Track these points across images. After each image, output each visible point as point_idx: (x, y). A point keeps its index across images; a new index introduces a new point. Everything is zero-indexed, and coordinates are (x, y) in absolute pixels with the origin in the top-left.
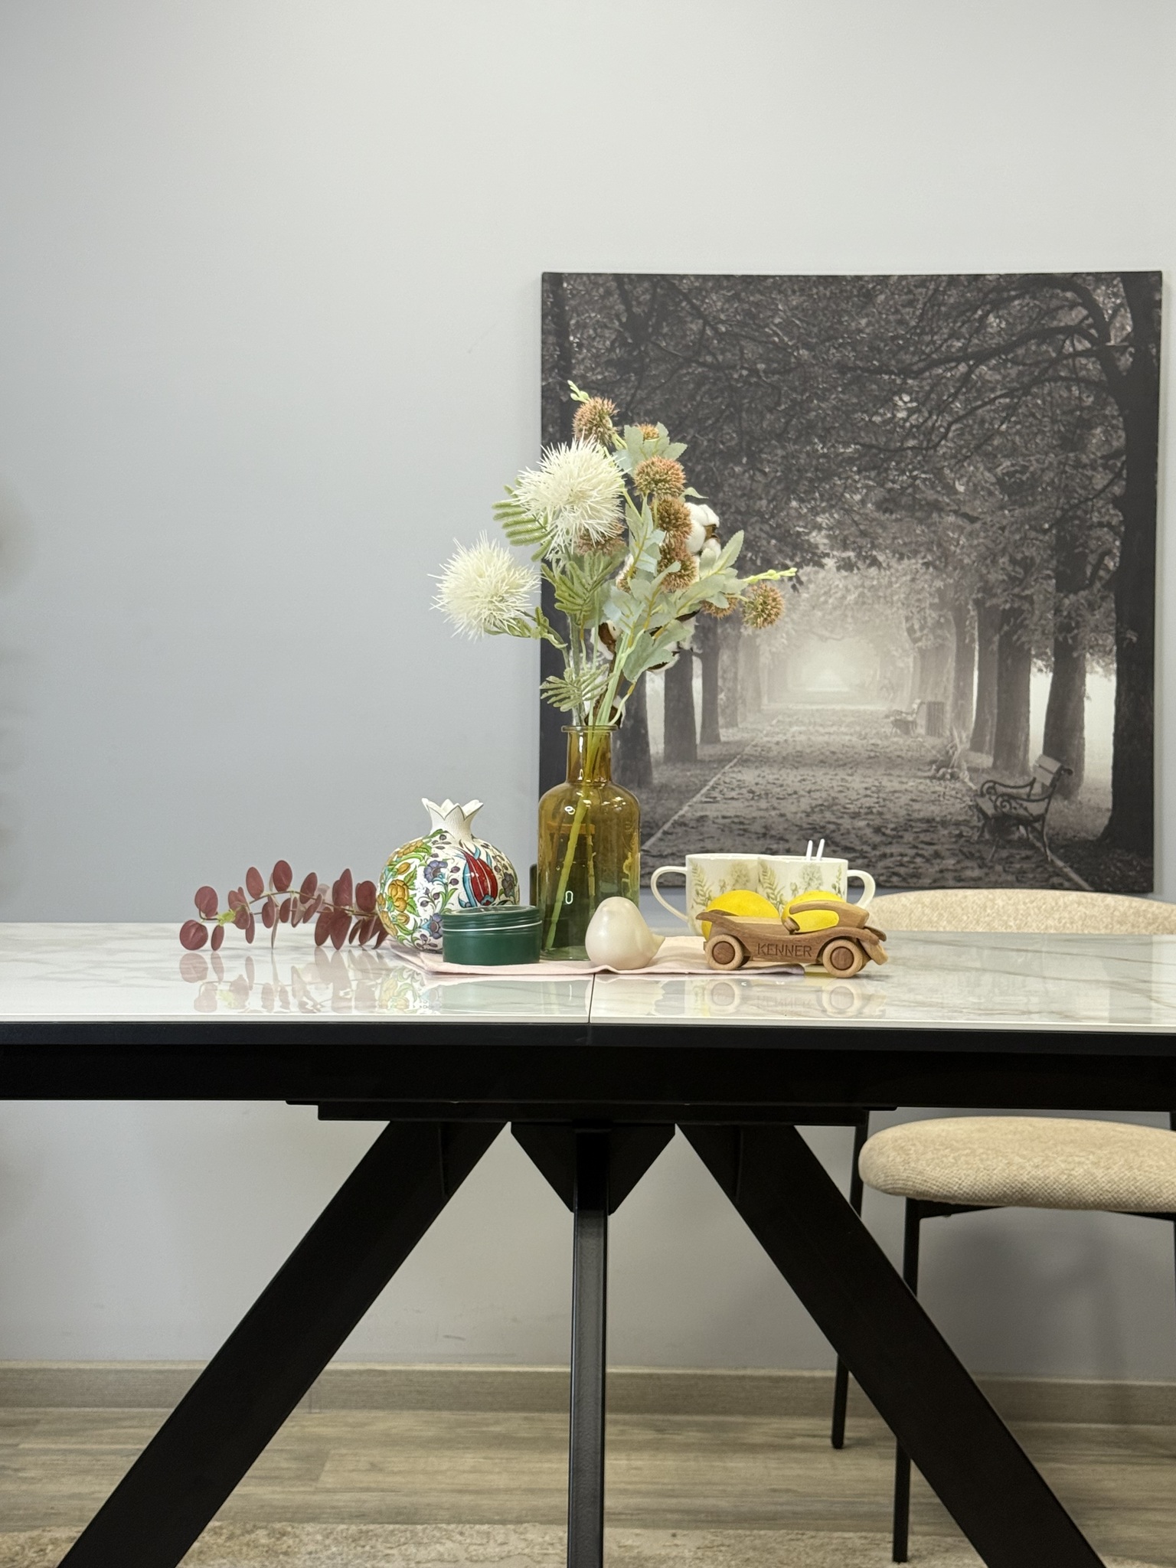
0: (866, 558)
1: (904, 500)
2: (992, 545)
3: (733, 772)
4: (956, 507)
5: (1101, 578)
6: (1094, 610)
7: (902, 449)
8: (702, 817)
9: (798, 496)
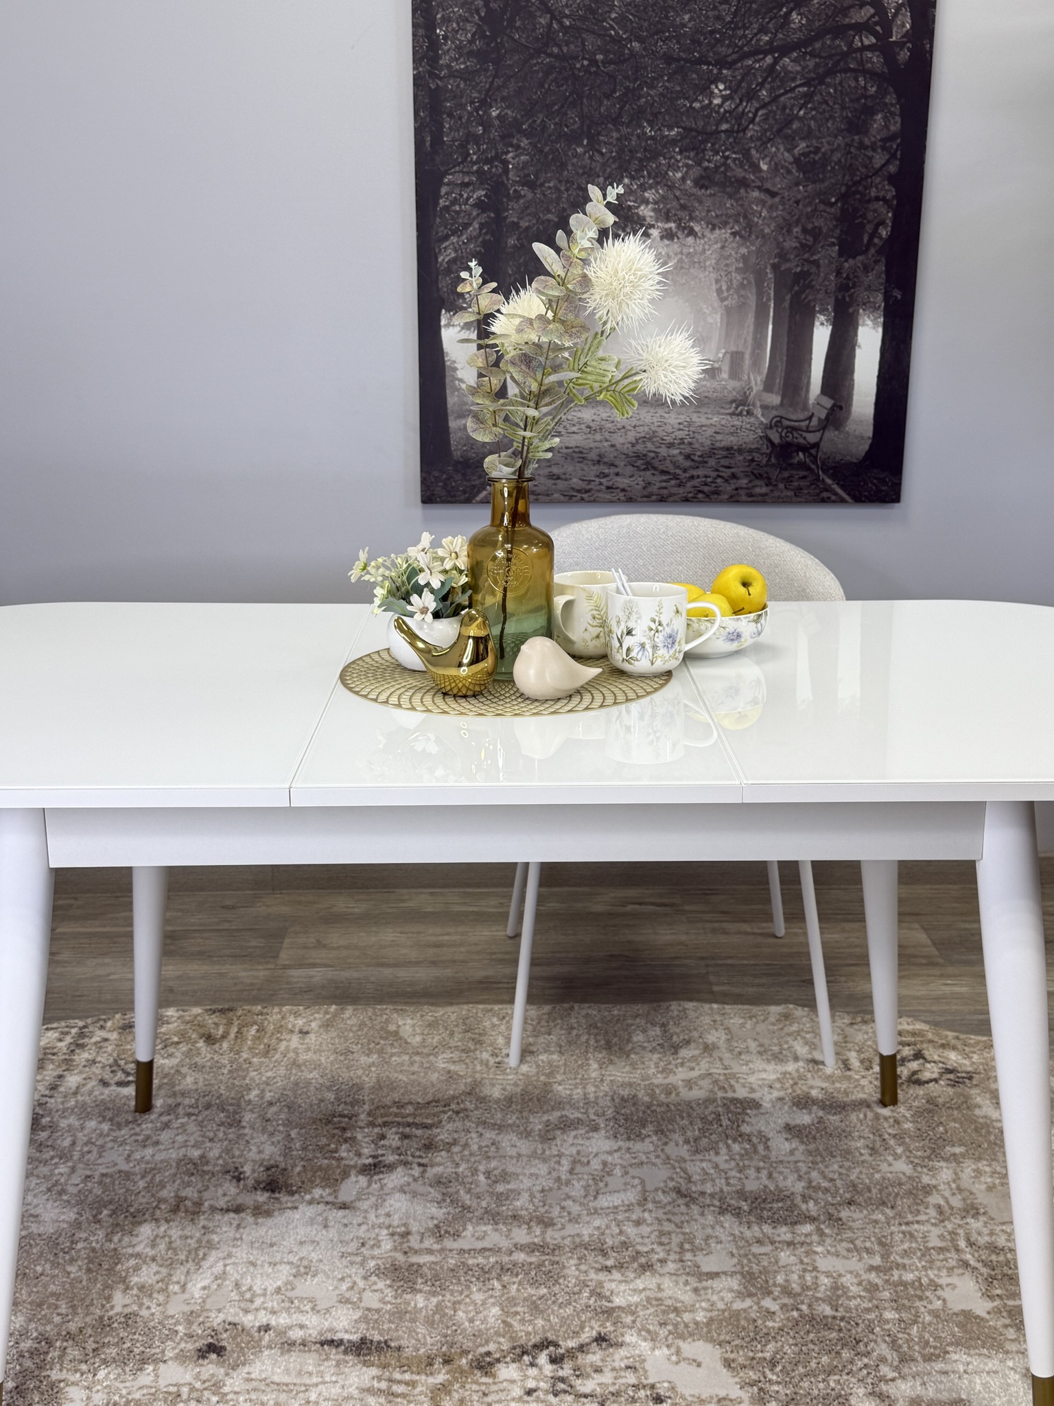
0: (684, 228)
1: (717, 177)
2: (788, 217)
4: (759, 184)
5: (875, 245)
6: (868, 272)
7: (717, 132)
9: (630, 173)
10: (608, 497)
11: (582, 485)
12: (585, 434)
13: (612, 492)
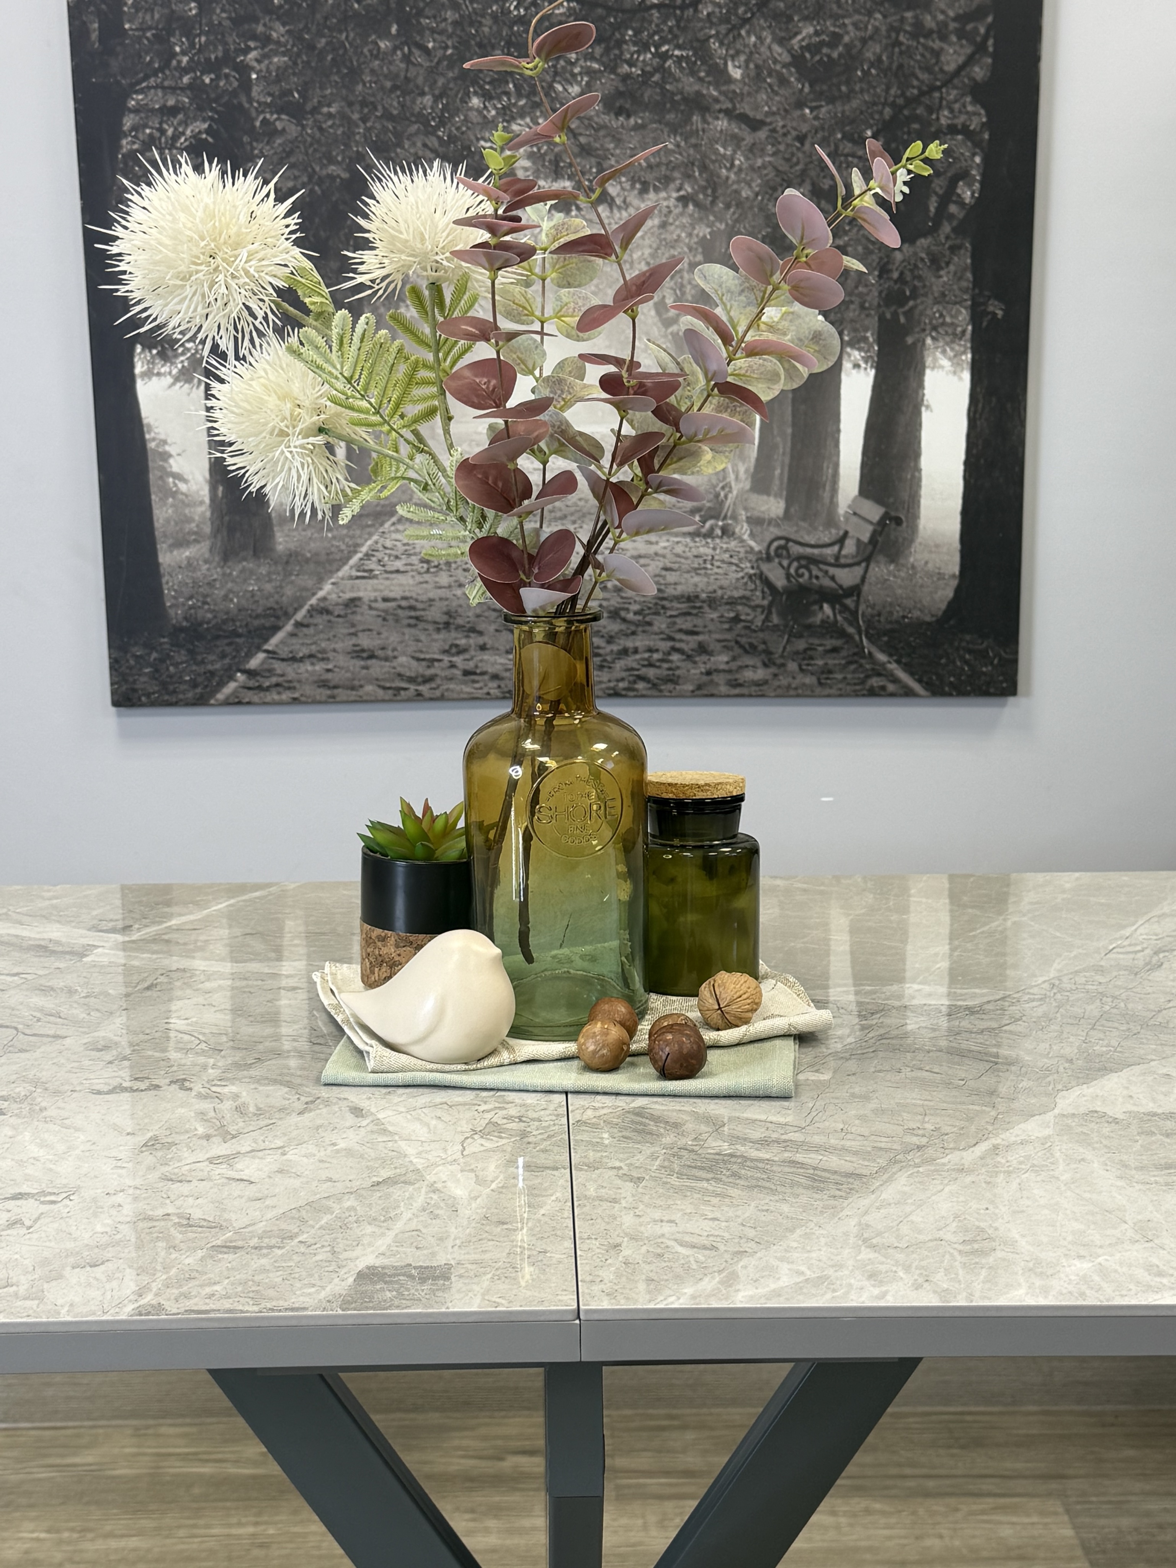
1: (648, 93)
2: (784, 167)
3: (397, 531)
4: (730, 106)
5: (951, 217)
6: (940, 268)
8: (353, 600)
9: (482, 88)
10: (467, 689)
11: (419, 668)
12: (419, 573)
13: (474, 682)
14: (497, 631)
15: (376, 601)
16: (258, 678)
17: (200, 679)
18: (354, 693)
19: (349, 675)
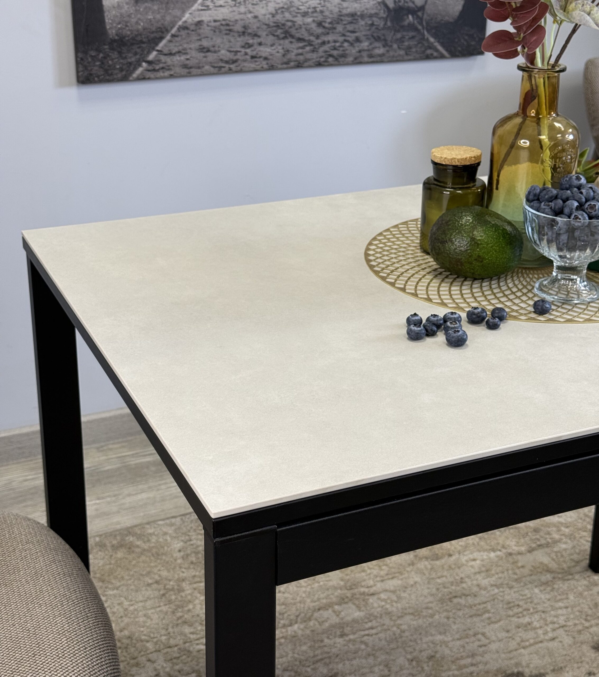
8: (199, 22)
10: (253, 66)
11: (230, 56)
12: (231, 7)
13: (256, 61)
14: (267, 35)
15: (210, 22)
16: (153, 65)
17: (124, 67)
18: (200, 70)
19: (197, 61)
